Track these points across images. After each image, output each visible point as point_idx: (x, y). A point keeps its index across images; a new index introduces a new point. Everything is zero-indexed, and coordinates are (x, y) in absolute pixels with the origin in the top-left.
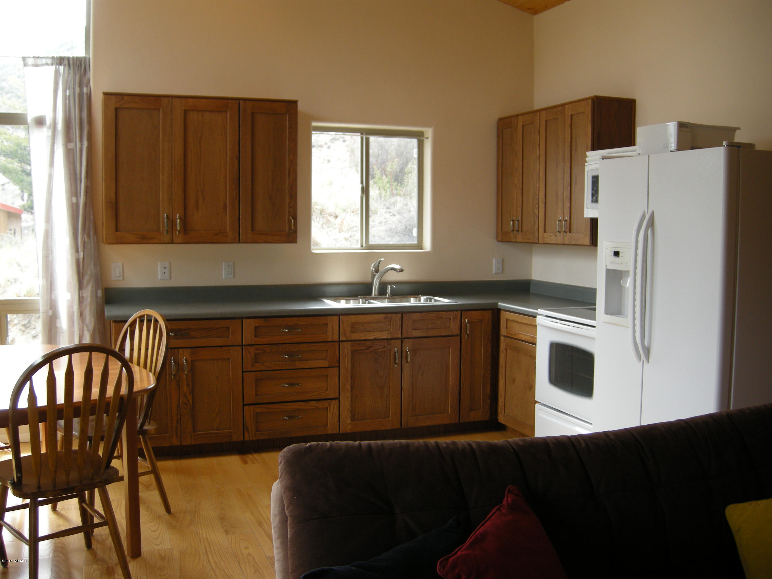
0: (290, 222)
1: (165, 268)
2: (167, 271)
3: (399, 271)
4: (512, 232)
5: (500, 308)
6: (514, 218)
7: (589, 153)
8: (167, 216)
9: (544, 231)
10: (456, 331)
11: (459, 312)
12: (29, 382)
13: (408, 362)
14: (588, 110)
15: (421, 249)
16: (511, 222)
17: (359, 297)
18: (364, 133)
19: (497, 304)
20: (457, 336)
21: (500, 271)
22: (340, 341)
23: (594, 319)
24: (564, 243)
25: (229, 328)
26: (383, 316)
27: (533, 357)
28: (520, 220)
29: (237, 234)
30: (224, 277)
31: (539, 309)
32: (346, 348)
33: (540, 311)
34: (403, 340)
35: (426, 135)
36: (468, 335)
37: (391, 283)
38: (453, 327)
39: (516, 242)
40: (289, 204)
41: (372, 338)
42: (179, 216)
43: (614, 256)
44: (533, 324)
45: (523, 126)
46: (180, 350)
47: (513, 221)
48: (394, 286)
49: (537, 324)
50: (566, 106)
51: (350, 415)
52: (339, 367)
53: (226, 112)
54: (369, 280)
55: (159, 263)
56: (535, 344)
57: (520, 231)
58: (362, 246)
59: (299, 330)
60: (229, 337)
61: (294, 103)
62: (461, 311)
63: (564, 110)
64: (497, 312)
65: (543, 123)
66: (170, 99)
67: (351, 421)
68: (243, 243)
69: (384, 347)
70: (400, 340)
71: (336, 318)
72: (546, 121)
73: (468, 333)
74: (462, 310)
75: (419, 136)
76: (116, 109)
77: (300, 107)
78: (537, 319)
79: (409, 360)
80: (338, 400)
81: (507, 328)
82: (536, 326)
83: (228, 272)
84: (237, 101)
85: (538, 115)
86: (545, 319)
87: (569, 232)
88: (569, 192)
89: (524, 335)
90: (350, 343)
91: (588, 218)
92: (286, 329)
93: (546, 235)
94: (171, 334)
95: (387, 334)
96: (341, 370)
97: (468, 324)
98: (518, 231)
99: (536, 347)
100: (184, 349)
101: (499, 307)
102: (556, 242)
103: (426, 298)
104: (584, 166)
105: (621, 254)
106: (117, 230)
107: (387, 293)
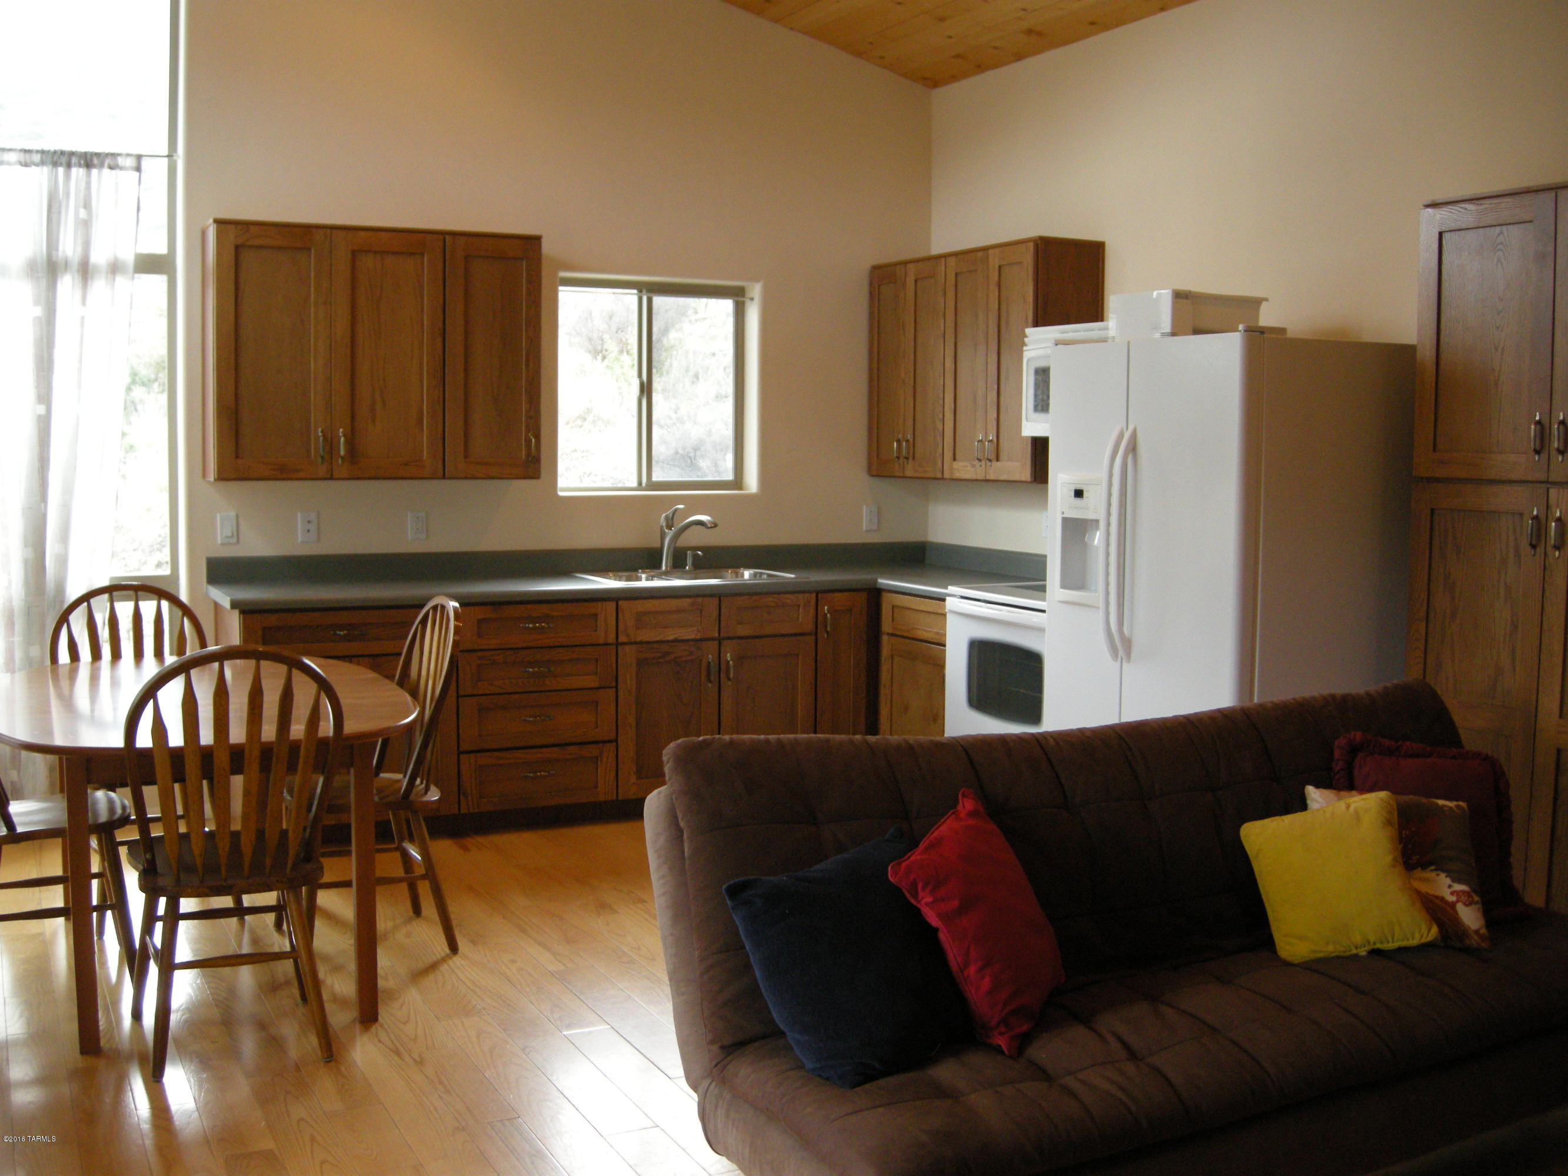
0: (528, 442)
1: (309, 522)
2: (313, 527)
3: (710, 526)
4: (897, 459)
5: (882, 587)
6: (900, 435)
7: (1029, 331)
8: (322, 432)
9: (953, 459)
10: (809, 627)
11: (814, 595)
12: (152, 702)
13: (729, 679)
14: (1028, 258)
15: (740, 488)
16: (895, 443)
17: (640, 571)
18: (644, 292)
19: (876, 581)
20: (810, 634)
21: (875, 527)
22: (618, 644)
23: (1044, 599)
24: (987, 478)
26: (688, 601)
27: (938, 665)
28: (911, 439)
29: (440, 463)
30: (410, 538)
31: (949, 587)
32: (629, 655)
33: (952, 589)
34: (721, 641)
35: (749, 294)
36: (827, 632)
37: (694, 549)
38: (804, 620)
39: (904, 477)
40: (527, 412)
41: (671, 638)
42: (342, 433)
43: (1075, 497)
44: (940, 611)
45: (916, 281)
47: (899, 441)
48: (699, 552)
49: (947, 610)
50: (990, 251)
51: (634, 769)
52: (616, 687)
53: (422, 254)
54: (657, 545)
55: (299, 515)
56: (944, 645)
57: (911, 459)
58: (640, 483)
59: (551, 625)
61: (534, 241)
62: (817, 593)
63: (987, 258)
64: (875, 594)
65: (951, 278)
66: (329, 231)
67: (637, 779)
68: (450, 478)
69: (691, 653)
70: (716, 642)
71: (610, 604)
72: (956, 275)
73: (829, 629)
74: (820, 593)
75: (738, 295)
76: (237, 248)
77: (546, 248)
78: (947, 602)
79: (731, 676)
80: (614, 744)
81: (893, 620)
82: (944, 615)
83: (418, 529)
84: (441, 237)
85: (943, 263)
86: (961, 602)
87: (995, 460)
89: (925, 630)
90: (634, 647)
91: (1027, 437)
92: (529, 624)
93: (956, 465)
94: (338, 632)
95: (696, 632)
96: (620, 693)
97: (828, 615)
98: (907, 458)
99: (945, 650)
100: (360, 659)
101: (878, 586)
102: (974, 477)
103: (752, 571)
104: (1022, 351)
105: (1085, 494)
106: (237, 457)
107: (687, 564)
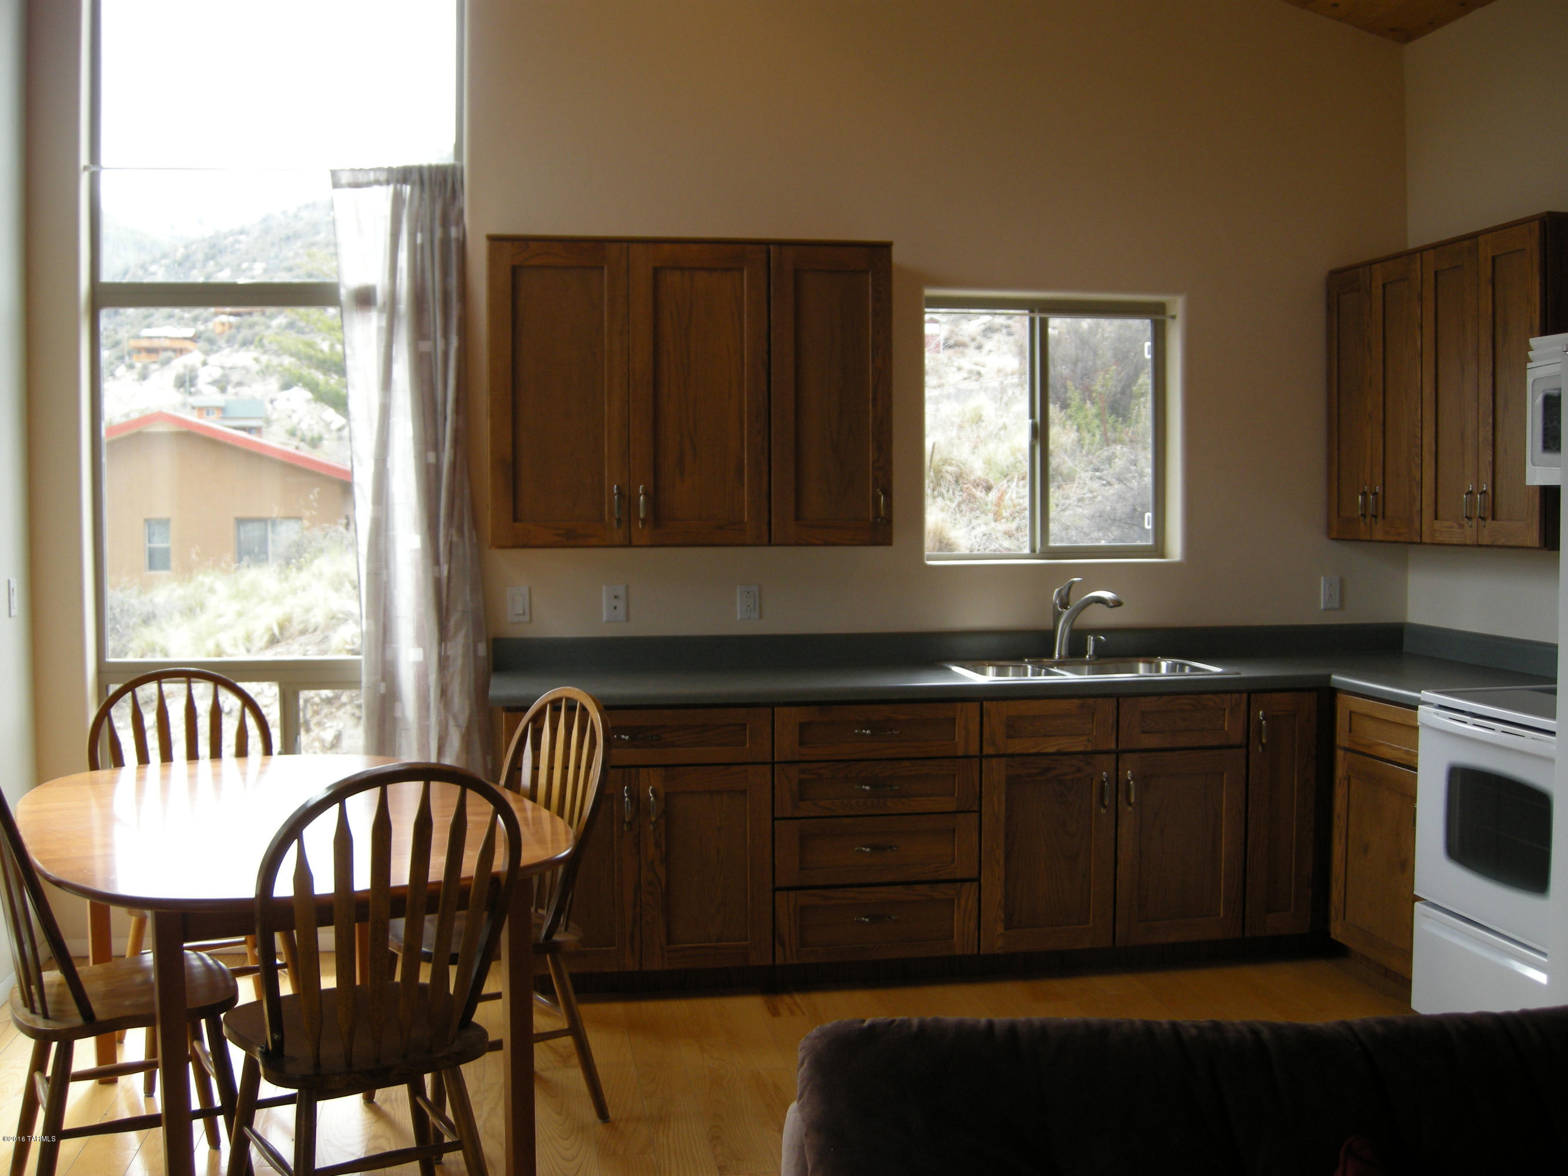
0: (876, 499)
1: (616, 597)
2: (621, 604)
3: (1112, 605)
4: (1362, 518)
5: (1338, 686)
6: (1366, 487)
7: (1534, 342)
8: (618, 488)
9: (1434, 517)
10: (1238, 737)
11: (1245, 695)
12: (296, 841)
13: (1130, 804)
14: (1533, 244)
15: (1163, 556)
16: (1360, 497)
17: (1026, 660)
18: (1037, 310)
19: (1329, 678)
20: (1239, 747)
21: (1335, 605)
22: (981, 757)
23: (1551, 714)
24: (1480, 543)
25: (745, 725)
26: (1076, 701)
27: (1410, 798)
28: (1381, 494)
29: (765, 525)
30: (739, 618)
31: (1422, 691)
32: (997, 772)
33: (1426, 695)
34: (1120, 754)
35: (1171, 312)
36: (1263, 745)
37: (1096, 632)
38: (1231, 727)
39: (1371, 541)
40: (874, 462)
41: (1052, 750)
42: (641, 490)
44: (1412, 723)
45: (1384, 286)
46: (641, 769)
47: (1364, 494)
48: (1102, 638)
49: (1418, 724)
50: (1481, 238)
51: (1002, 917)
52: (980, 812)
53: (742, 270)
54: (1048, 624)
55: (604, 588)
56: (1416, 770)
57: (1380, 516)
58: (1033, 550)
59: (894, 732)
60: (745, 744)
61: (882, 250)
62: (1250, 693)
63: (1477, 247)
64: (1328, 695)
65: (1431, 277)
66: (625, 245)
67: (1005, 929)
68: (777, 545)
69: (1079, 770)
70: (1114, 756)
71: (973, 708)
72: (1436, 273)
73: (1264, 741)
74: (1252, 691)
75: (1156, 314)
76: (515, 270)
77: (899, 257)
78: (1419, 712)
79: (1133, 800)
80: (976, 884)
81: (1350, 731)
82: (1417, 728)
83: (749, 606)
84: (764, 247)
85: (1418, 260)
86: (1437, 714)
87: (1490, 518)
88: (1490, 428)
89: (1390, 747)
90: (1004, 760)
91: (1534, 487)
92: (866, 730)
93: (1437, 525)
94: (623, 736)
95: (1086, 743)
96: (985, 819)
97: (1264, 722)
98: (1375, 517)
99: (1416, 775)
100: (651, 770)
101: (1332, 685)
102: (1462, 540)
103: (1170, 662)
104: (1526, 369)
106: (515, 519)
107: (1086, 653)
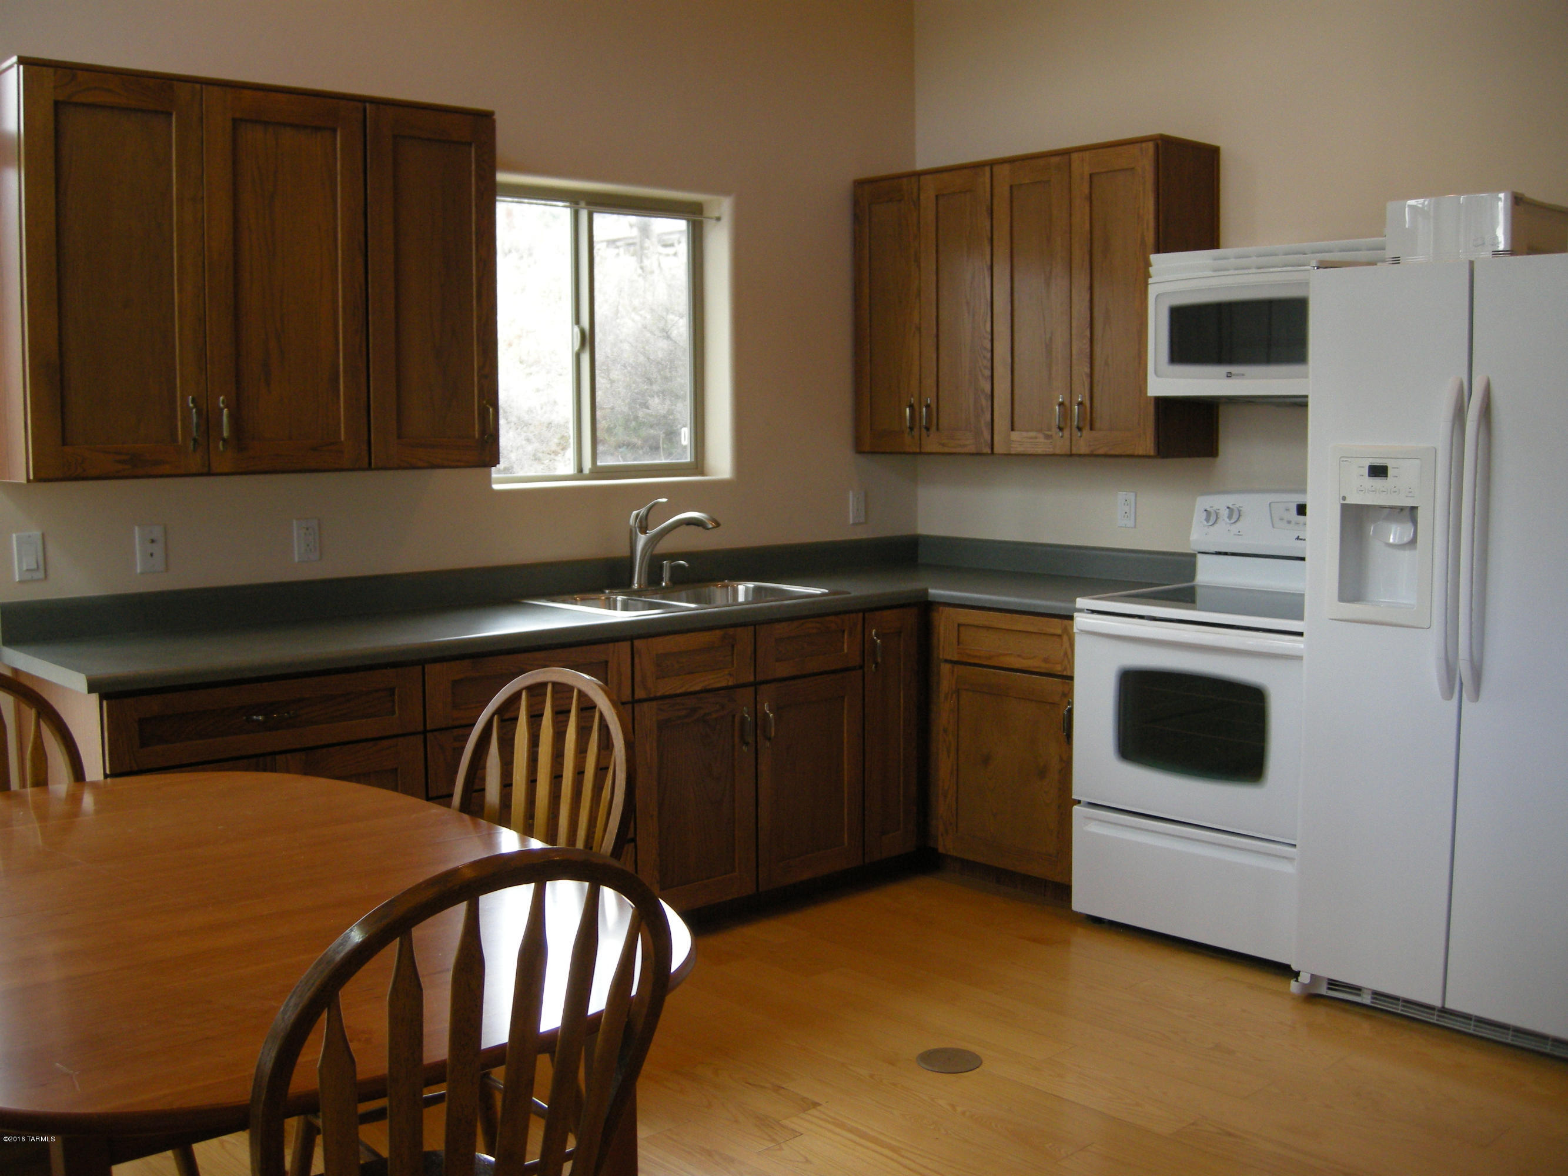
0: (483, 412)
1: (153, 541)
2: (158, 550)
3: (709, 526)
4: (909, 430)
5: (935, 600)
6: (912, 400)
7: (1154, 258)
8: (193, 401)
9: (1009, 426)
10: (855, 659)
11: (861, 615)
13: (768, 738)
14: (1146, 165)
15: (702, 474)
16: (907, 409)
17: (607, 591)
18: (582, 205)
19: (926, 591)
20: (856, 668)
21: (862, 520)
22: (634, 702)
24: (1074, 452)
25: (394, 688)
26: (718, 633)
28: (934, 406)
29: (365, 447)
30: (296, 559)
31: (1079, 600)
32: (648, 718)
33: (1081, 602)
34: (758, 687)
35: (712, 213)
36: (877, 664)
37: (673, 556)
38: (850, 649)
39: (919, 453)
40: (480, 369)
41: (697, 688)
42: (223, 402)
43: (1369, 476)
44: (1061, 632)
45: (938, 198)
46: (277, 757)
47: (911, 407)
48: (682, 562)
49: (1075, 631)
50: (1075, 155)
53: (335, 131)
54: (623, 551)
55: (137, 528)
57: (934, 428)
58: (580, 470)
60: (393, 712)
61: (486, 119)
62: (864, 611)
63: (1070, 164)
64: (925, 609)
65: (1005, 191)
66: (198, 86)
68: (377, 469)
69: (722, 707)
70: (753, 689)
71: (625, 646)
72: (1011, 187)
73: (877, 659)
74: (868, 610)
75: (693, 214)
76: (58, 106)
78: (1075, 621)
79: (771, 734)
80: (632, 844)
81: (959, 643)
83: (308, 545)
84: (360, 105)
85: (988, 174)
87: (1088, 427)
88: (1087, 341)
89: (1021, 656)
90: (654, 704)
91: (1150, 397)
93: (1015, 436)
94: (255, 717)
95: (727, 677)
96: (639, 771)
97: (877, 641)
98: (928, 429)
100: (289, 756)
101: (929, 599)
102: (1050, 451)
104: (1146, 284)
105: (1390, 472)
106: (64, 443)
107: (662, 580)
